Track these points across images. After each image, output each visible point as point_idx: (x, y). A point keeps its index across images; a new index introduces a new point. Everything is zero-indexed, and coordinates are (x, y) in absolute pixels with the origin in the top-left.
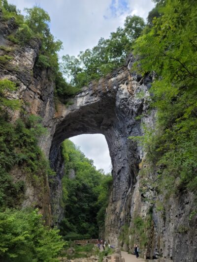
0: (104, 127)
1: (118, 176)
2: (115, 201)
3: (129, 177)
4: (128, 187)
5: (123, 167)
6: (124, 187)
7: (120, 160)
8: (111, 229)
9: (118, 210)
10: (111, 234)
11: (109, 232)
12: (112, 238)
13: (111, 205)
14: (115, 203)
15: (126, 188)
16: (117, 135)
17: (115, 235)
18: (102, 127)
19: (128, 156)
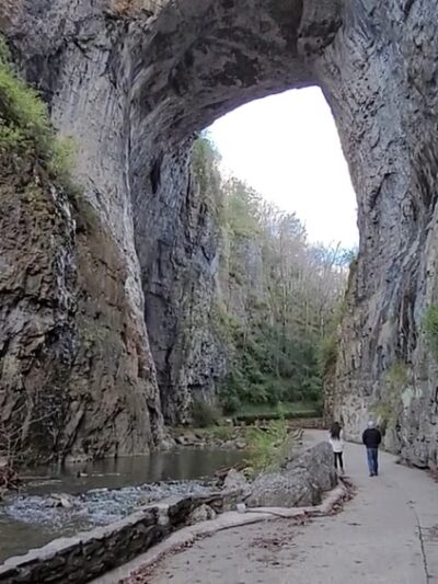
0: (313, 41)
1: (373, 214)
2: (364, 297)
3: (413, 207)
4: (406, 240)
5: (387, 175)
6: (394, 246)
7: (377, 151)
8: (350, 385)
9: (372, 323)
10: (349, 399)
11: (344, 393)
12: (352, 410)
13: (353, 314)
14: (364, 303)
15: (402, 246)
16: (359, 55)
17: (361, 401)
18: (302, 41)
19: (403, 124)
